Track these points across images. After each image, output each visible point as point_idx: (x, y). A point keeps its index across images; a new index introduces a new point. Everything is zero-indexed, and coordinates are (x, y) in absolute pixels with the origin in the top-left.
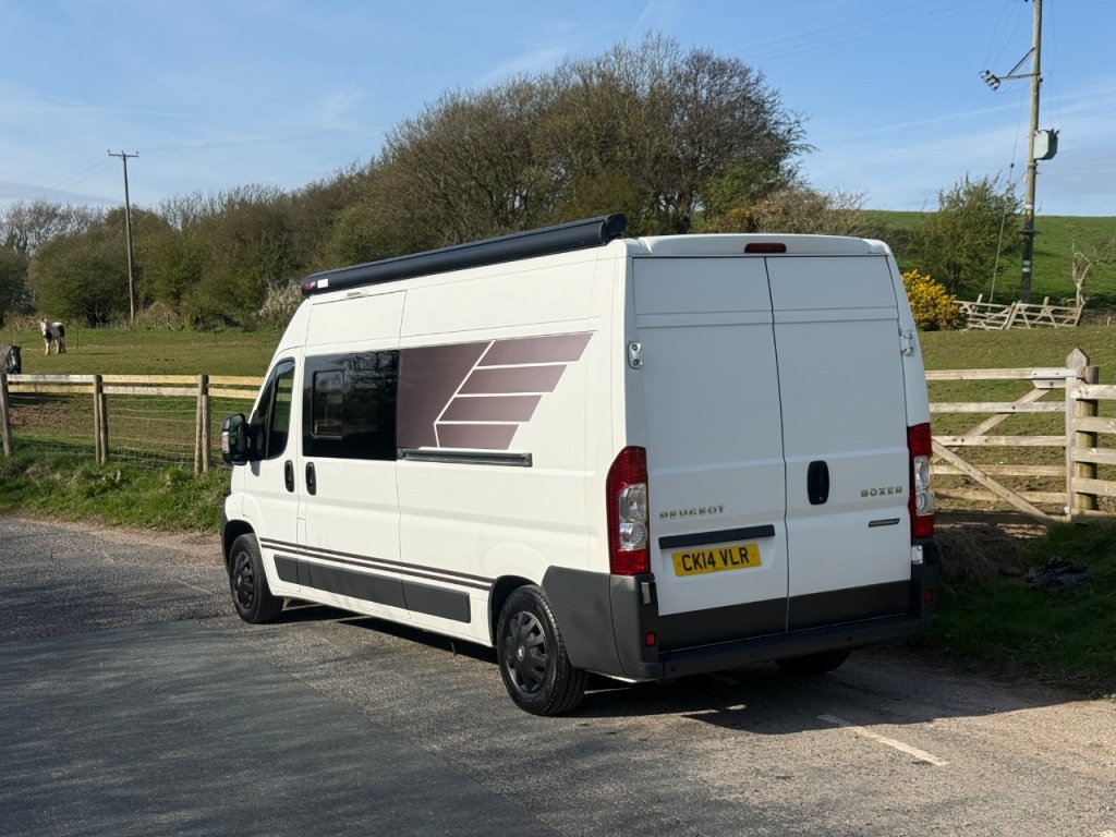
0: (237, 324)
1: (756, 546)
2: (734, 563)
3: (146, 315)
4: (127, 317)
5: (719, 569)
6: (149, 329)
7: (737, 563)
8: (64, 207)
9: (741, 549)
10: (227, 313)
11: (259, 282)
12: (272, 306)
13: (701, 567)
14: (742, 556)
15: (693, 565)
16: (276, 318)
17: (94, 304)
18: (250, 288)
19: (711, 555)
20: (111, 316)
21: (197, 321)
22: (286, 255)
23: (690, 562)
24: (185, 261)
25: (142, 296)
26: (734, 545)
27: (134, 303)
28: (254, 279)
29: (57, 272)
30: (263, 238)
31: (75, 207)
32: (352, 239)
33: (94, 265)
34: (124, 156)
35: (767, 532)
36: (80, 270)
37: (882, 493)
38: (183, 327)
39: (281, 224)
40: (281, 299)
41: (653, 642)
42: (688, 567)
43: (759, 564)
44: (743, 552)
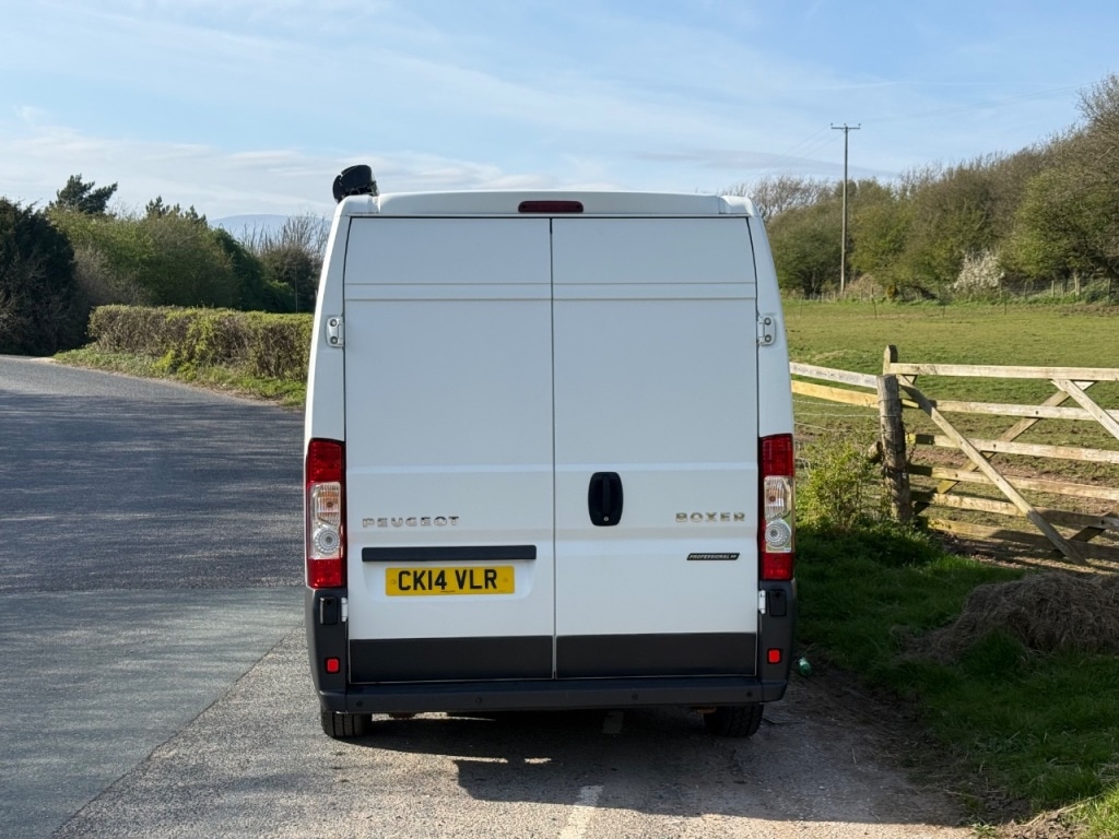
0: (933, 297)
1: (512, 569)
2: (472, 587)
3: (854, 286)
4: (837, 289)
5: (452, 592)
6: (854, 300)
7: (480, 587)
8: (806, 182)
9: (487, 571)
10: (923, 285)
11: (956, 254)
12: (966, 278)
13: (423, 588)
14: (487, 579)
15: (412, 585)
16: (970, 291)
17: (811, 276)
18: (945, 259)
19: (442, 574)
20: (823, 287)
21: (896, 293)
22: (987, 224)
23: (408, 581)
24: (893, 233)
25: (854, 268)
26: (479, 567)
27: (846, 275)
28: (951, 250)
29: (778, 245)
30: (965, 209)
31: (816, 182)
32: (1041, 208)
33: (812, 237)
34: (847, 128)
35: (527, 553)
36: (798, 242)
37: (711, 516)
38: (884, 299)
39: (987, 192)
40: (976, 271)
41: (337, 669)
42: (404, 585)
43: (512, 591)
44: (491, 575)
